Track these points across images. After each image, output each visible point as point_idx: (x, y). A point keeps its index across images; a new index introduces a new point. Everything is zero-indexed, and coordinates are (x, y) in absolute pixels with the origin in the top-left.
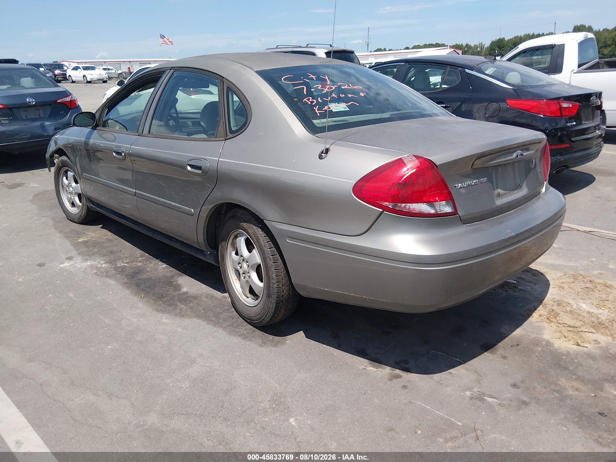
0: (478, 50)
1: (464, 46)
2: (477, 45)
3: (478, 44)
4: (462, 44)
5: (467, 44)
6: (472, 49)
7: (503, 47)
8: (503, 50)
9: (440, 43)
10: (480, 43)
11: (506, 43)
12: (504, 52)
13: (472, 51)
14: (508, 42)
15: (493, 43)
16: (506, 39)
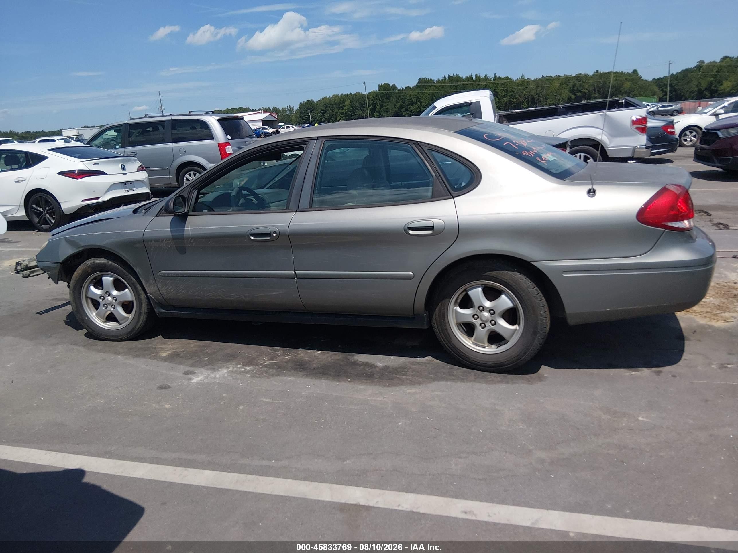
0: (287, 114)
1: (272, 109)
2: (285, 108)
3: (287, 108)
4: (269, 107)
5: (274, 107)
6: (281, 112)
7: (314, 110)
8: (314, 112)
9: (244, 107)
10: (289, 106)
11: (315, 105)
12: (316, 115)
13: (281, 115)
14: (317, 105)
15: (301, 105)
16: (315, 101)
